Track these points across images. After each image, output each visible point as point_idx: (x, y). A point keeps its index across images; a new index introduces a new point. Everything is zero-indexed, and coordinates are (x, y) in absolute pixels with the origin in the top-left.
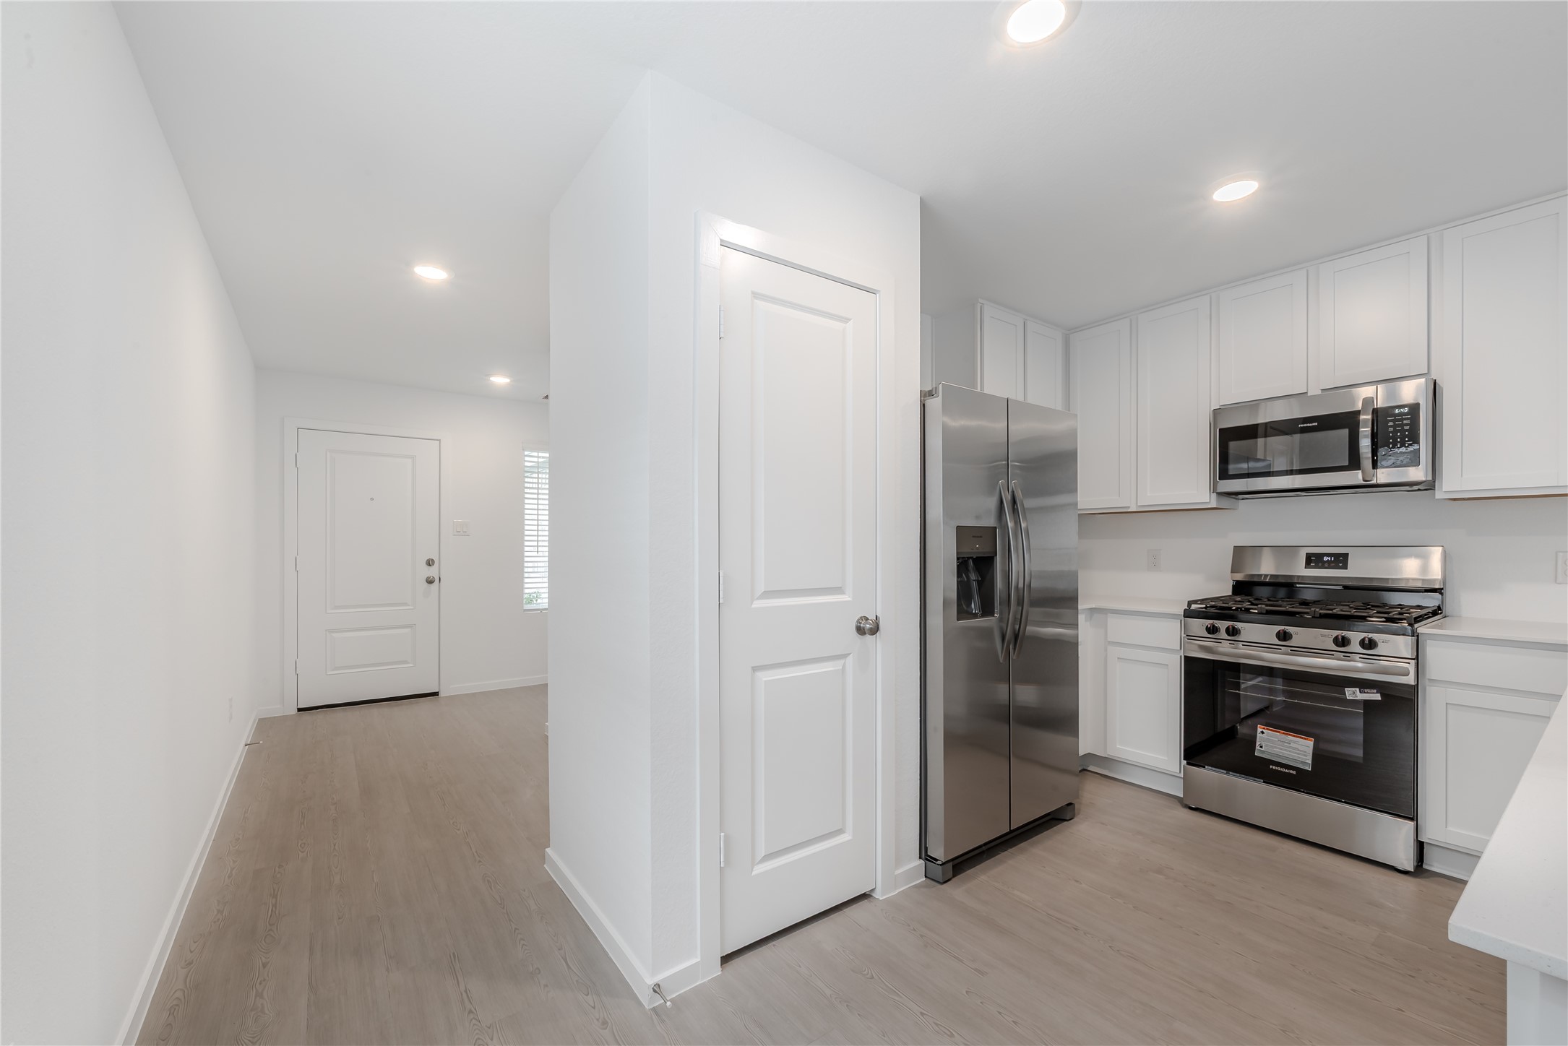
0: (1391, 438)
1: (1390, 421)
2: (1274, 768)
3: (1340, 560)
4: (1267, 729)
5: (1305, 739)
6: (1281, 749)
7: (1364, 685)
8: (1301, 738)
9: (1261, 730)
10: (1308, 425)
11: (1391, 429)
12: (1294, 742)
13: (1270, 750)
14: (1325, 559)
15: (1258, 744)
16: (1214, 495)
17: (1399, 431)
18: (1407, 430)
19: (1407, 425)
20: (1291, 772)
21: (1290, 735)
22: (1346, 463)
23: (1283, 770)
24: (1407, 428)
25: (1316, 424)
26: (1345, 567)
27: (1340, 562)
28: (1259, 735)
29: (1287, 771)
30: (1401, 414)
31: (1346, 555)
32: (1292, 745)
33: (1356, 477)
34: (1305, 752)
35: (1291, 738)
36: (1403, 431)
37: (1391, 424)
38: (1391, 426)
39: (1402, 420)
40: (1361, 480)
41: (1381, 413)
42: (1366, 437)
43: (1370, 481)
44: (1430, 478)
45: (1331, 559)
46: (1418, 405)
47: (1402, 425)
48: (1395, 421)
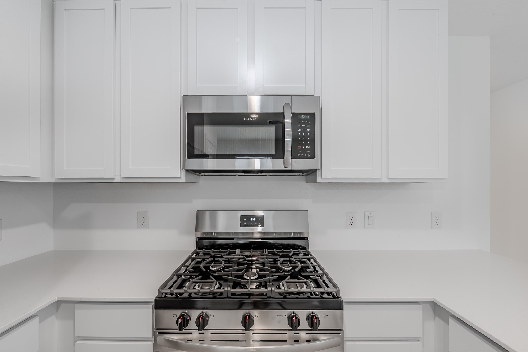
0: (299, 137)
1: (299, 123)
10: (250, 119)
11: (300, 130)
14: (251, 220)
16: (183, 172)
17: (304, 132)
18: (308, 132)
19: (308, 128)
22: (273, 153)
24: (308, 130)
25: (255, 120)
27: (259, 222)
30: (305, 120)
33: (279, 164)
36: (306, 132)
37: (299, 126)
38: (299, 128)
39: (306, 124)
40: (282, 168)
41: (295, 116)
42: (288, 135)
43: (290, 168)
44: (320, 168)
45: (254, 220)
46: (314, 114)
47: (306, 128)
48: (301, 124)
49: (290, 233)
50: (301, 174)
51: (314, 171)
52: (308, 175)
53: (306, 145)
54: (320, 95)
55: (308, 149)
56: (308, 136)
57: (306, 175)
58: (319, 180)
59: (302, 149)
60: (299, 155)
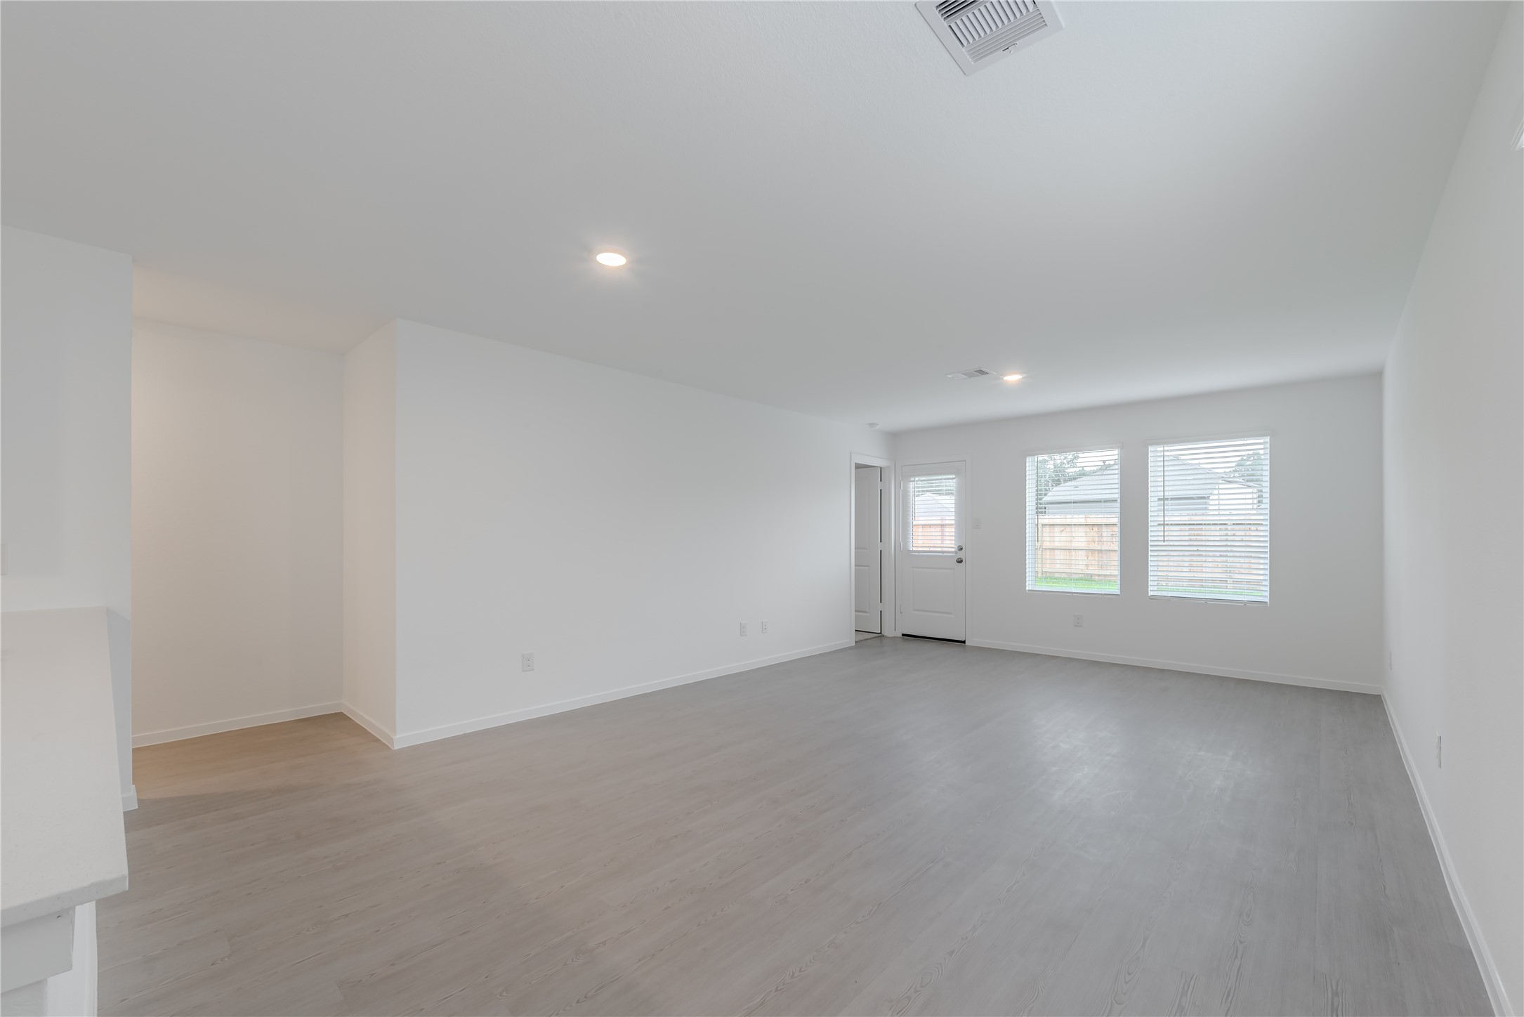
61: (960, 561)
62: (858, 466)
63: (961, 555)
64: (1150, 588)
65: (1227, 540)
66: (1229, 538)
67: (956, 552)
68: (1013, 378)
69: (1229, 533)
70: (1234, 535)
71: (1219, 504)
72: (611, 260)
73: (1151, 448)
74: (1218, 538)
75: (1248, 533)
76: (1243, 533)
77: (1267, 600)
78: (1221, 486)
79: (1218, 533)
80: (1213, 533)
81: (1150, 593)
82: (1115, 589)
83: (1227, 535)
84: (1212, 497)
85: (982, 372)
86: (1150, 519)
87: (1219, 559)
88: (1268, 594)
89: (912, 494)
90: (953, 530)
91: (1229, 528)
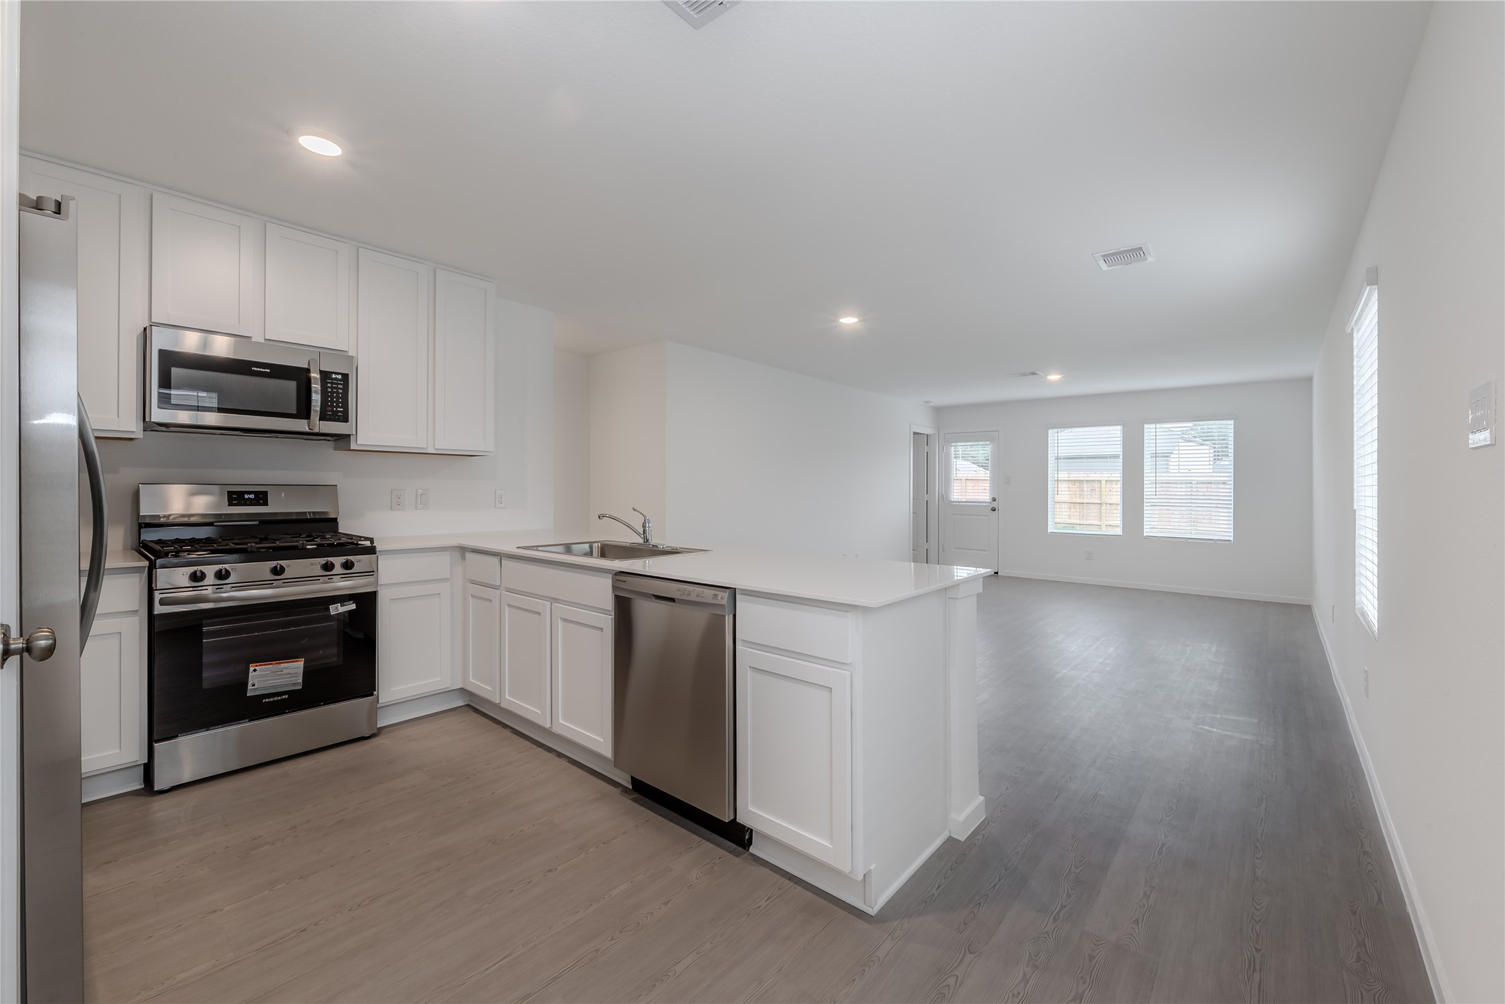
0: (330, 397)
1: (329, 383)
2: (267, 700)
3: (261, 498)
4: (260, 665)
5: (296, 661)
6: (274, 679)
7: (342, 599)
8: (292, 662)
9: (254, 668)
10: (261, 370)
11: (329, 390)
12: (286, 668)
13: (264, 685)
14: (246, 496)
15: (250, 683)
17: (335, 392)
18: (340, 393)
19: (341, 389)
20: (284, 697)
21: (282, 663)
22: (295, 412)
23: (276, 699)
24: (341, 391)
25: (269, 371)
26: (266, 504)
27: (261, 499)
28: (251, 674)
29: (280, 698)
30: (336, 379)
31: (266, 493)
32: (285, 671)
33: (301, 425)
34: (297, 673)
35: (283, 665)
36: (338, 393)
37: (329, 385)
38: (329, 387)
39: (337, 384)
40: (307, 429)
41: (325, 375)
42: (316, 392)
43: (316, 430)
44: (354, 433)
45: (252, 496)
46: (347, 375)
47: (337, 388)
48: (332, 383)
49: (305, 513)
50: (329, 438)
51: (348, 437)
52: (337, 440)
53: (337, 406)
54: (355, 355)
55: (340, 412)
56: (340, 398)
57: (334, 440)
58: (353, 446)
59: (332, 411)
60: (328, 417)
61: (994, 510)
62: (915, 433)
63: (994, 505)
64: (1145, 530)
65: (1191, 495)
66: (1193, 493)
67: (990, 503)
68: (1054, 377)
69: (1194, 490)
70: (1197, 491)
71: (1179, 461)
72: (849, 321)
73: (1146, 426)
74: (1183, 494)
75: (1209, 490)
76: (1205, 490)
77: (1232, 539)
78: (1181, 444)
79: (1184, 490)
80: (1179, 490)
81: (1145, 534)
82: (1119, 531)
83: (1192, 491)
84: (1172, 456)
85: (1034, 374)
86: (1145, 479)
87: (1185, 513)
88: (1232, 534)
89: (953, 456)
90: (988, 485)
91: (1194, 486)
